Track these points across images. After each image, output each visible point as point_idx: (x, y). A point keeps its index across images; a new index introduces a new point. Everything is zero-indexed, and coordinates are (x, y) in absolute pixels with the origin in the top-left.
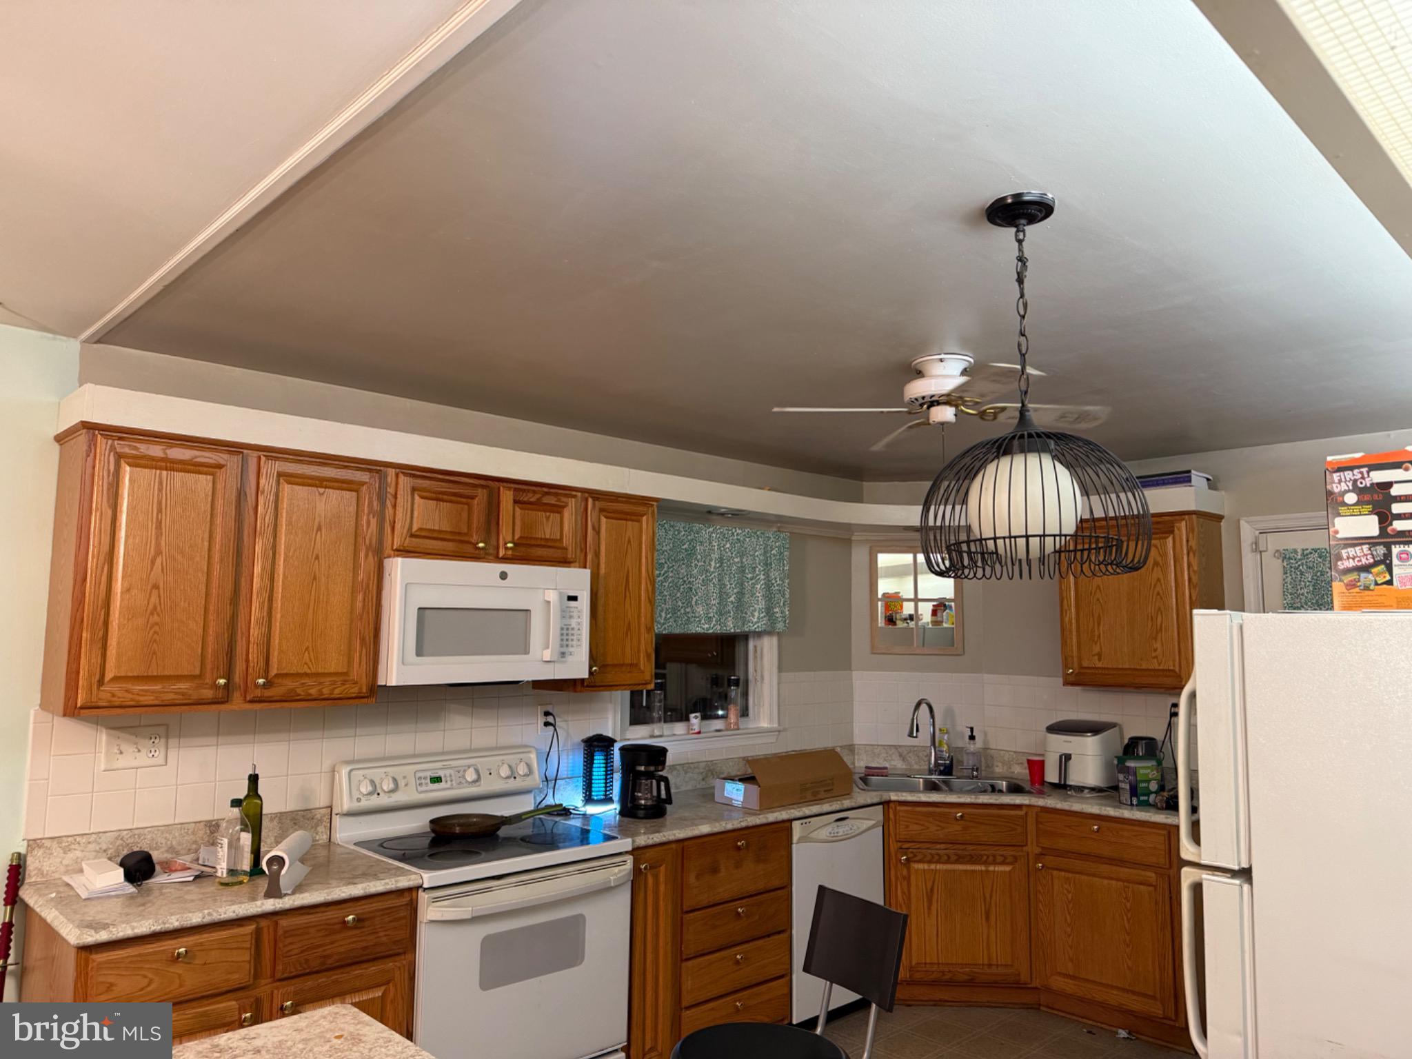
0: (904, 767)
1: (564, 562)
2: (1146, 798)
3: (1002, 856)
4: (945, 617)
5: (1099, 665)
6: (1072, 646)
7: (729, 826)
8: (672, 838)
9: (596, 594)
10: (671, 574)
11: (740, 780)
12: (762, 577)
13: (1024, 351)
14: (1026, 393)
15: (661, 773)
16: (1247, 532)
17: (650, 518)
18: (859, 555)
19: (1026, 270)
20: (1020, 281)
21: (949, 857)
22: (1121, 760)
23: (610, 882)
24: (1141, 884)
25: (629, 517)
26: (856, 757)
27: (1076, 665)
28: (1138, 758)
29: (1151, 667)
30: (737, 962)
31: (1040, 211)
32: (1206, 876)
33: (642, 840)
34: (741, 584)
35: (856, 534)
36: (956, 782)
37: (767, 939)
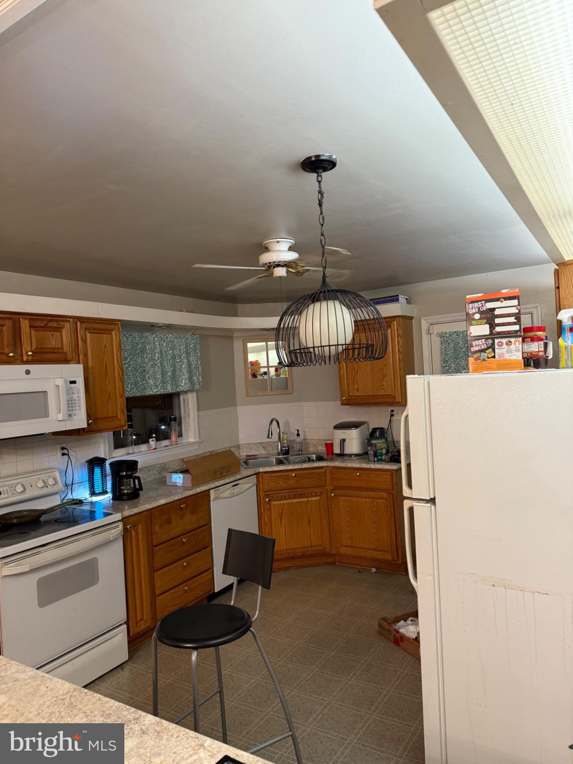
0: (266, 453)
1: (66, 361)
2: (381, 457)
3: (315, 492)
4: (282, 372)
5: (358, 394)
6: (344, 385)
7: (176, 498)
8: (144, 509)
9: (88, 379)
10: (132, 363)
11: (181, 472)
12: (186, 361)
13: (323, 245)
14: (325, 267)
15: (135, 475)
16: (424, 325)
17: (117, 333)
18: (237, 345)
19: (323, 198)
20: (320, 205)
21: (290, 496)
22: (369, 441)
23: (110, 538)
24: (380, 499)
25: (104, 332)
26: (241, 451)
27: (347, 395)
28: (377, 438)
29: (382, 394)
30: (184, 567)
31: (329, 165)
32: (415, 504)
33: (127, 513)
34: (174, 366)
35: (235, 333)
36: (291, 458)
37: (199, 553)
